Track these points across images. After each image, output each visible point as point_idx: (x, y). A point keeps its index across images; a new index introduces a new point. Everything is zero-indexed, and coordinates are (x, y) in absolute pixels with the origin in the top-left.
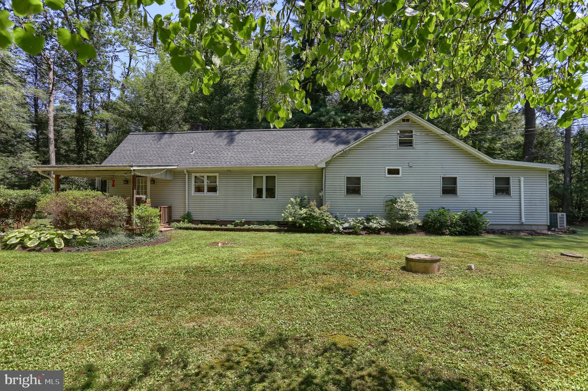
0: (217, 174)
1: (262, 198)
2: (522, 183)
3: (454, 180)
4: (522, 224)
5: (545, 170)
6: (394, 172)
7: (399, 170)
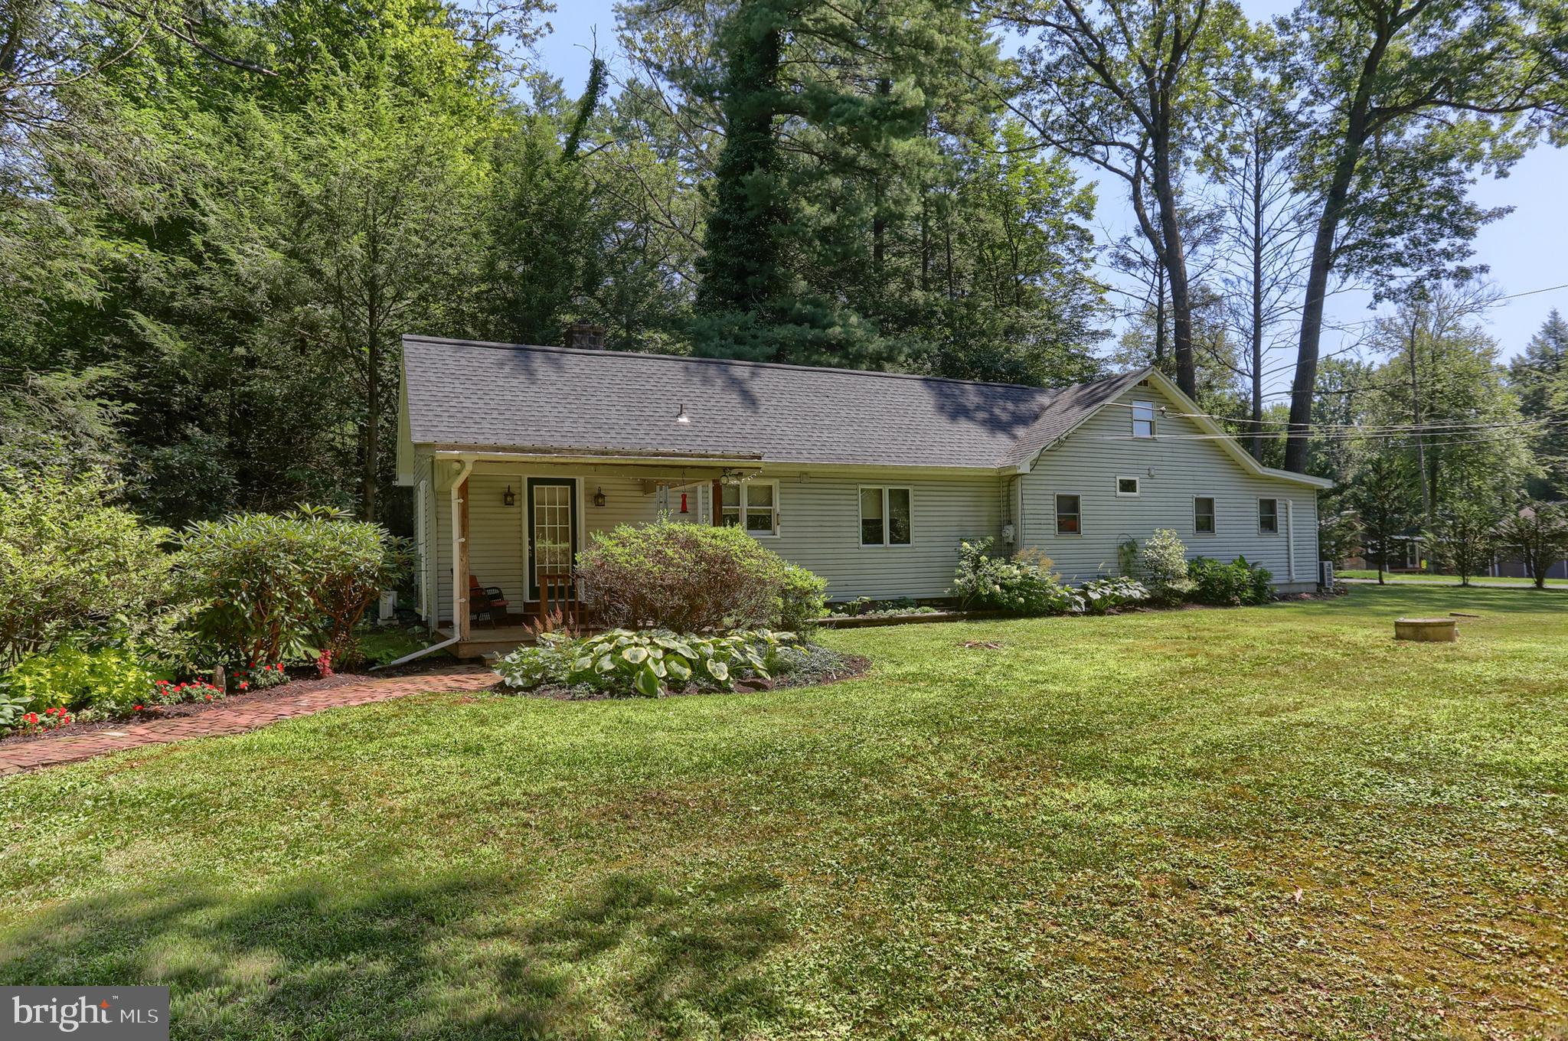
0: (774, 483)
1: (882, 542)
2: (1290, 510)
3: (1210, 501)
4: (1291, 583)
5: (1311, 488)
6: (1128, 486)
7: (1134, 482)
